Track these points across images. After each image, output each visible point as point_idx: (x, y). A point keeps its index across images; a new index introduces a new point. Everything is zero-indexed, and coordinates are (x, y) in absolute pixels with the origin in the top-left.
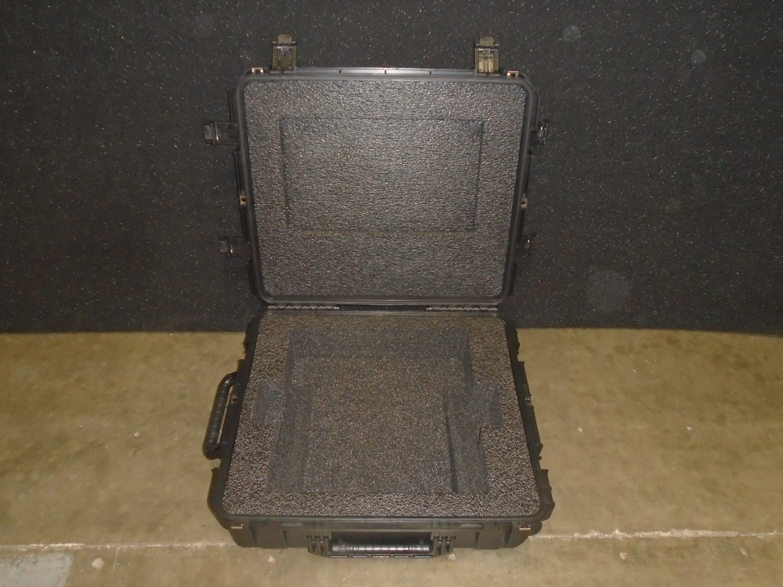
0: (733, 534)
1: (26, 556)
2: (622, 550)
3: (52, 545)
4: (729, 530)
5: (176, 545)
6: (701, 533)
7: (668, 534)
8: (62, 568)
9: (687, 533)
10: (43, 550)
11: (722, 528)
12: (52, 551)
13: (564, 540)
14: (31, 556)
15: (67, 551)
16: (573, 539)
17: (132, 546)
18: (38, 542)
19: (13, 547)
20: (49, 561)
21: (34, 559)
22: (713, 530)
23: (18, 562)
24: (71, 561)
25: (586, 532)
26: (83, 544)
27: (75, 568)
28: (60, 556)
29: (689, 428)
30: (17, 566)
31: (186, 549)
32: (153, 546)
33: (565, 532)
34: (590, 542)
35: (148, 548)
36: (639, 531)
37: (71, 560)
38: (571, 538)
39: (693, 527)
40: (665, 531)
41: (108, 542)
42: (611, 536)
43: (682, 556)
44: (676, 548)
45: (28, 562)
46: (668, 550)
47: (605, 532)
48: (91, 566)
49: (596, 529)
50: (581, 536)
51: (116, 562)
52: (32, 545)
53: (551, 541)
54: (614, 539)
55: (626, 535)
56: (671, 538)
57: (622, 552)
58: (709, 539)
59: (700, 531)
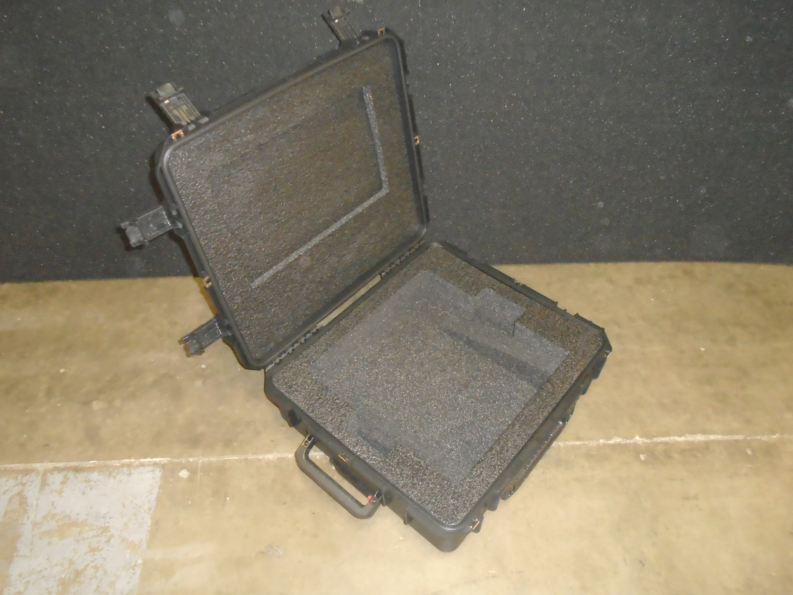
0: (740, 437)
1: (121, 469)
2: (642, 452)
3: (142, 460)
4: (737, 433)
5: (250, 457)
6: (712, 437)
7: (682, 439)
8: (153, 478)
9: (699, 438)
10: (134, 464)
11: (731, 432)
12: (143, 465)
13: (591, 445)
14: (125, 470)
15: (155, 464)
16: (598, 445)
17: (211, 459)
18: (129, 457)
19: (109, 462)
20: (141, 473)
21: (128, 472)
22: (723, 434)
23: (114, 474)
24: (161, 473)
25: (610, 439)
26: (169, 459)
27: (164, 478)
28: (151, 468)
29: (703, 349)
30: (114, 478)
31: (260, 460)
32: (230, 458)
33: (591, 439)
34: (614, 447)
35: (226, 460)
36: (657, 436)
37: (160, 471)
38: (597, 443)
39: (704, 432)
40: (680, 436)
41: (191, 456)
42: (632, 441)
43: (695, 456)
44: (689, 450)
45: (124, 474)
46: (683, 452)
47: (627, 438)
48: (179, 476)
49: (619, 436)
50: (606, 442)
51: (200, 472)
52: (124, 460)
53: (579, 447)
54: (635, 443)
55: (646, 440)
56: (685, 442)
57: (642, 454)
58: (719, 442)
59: (711, 435)
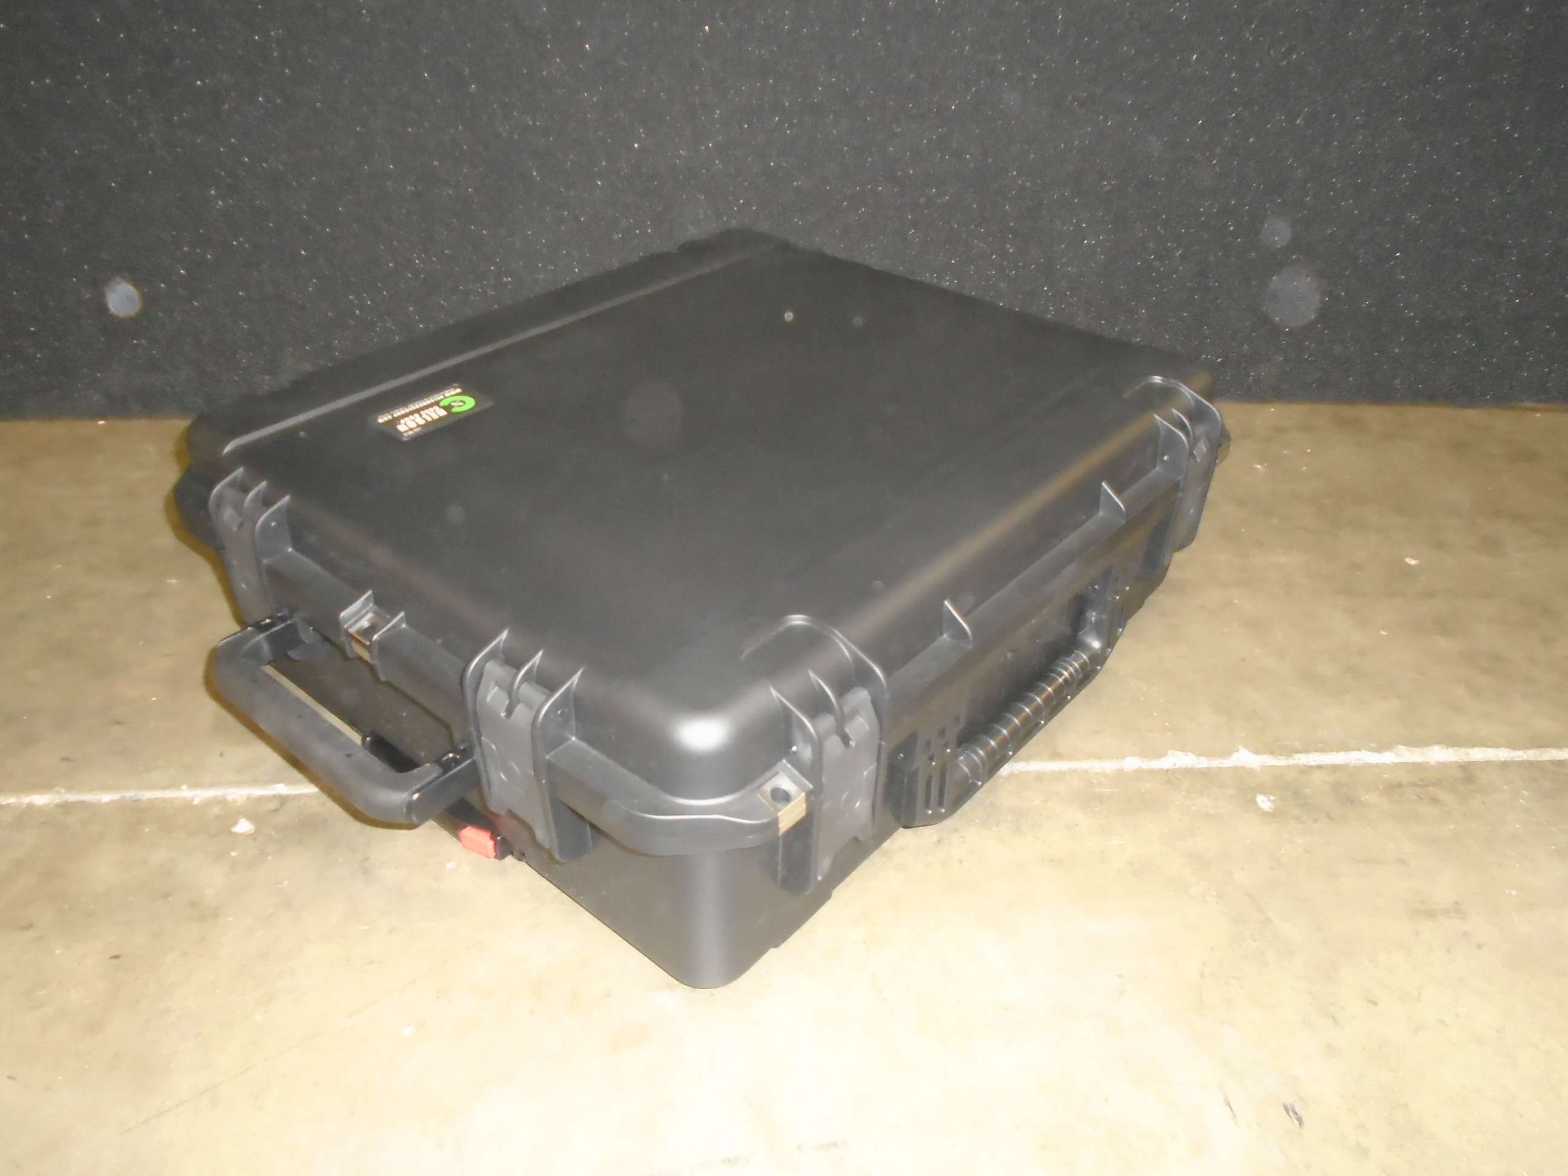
2: (1262, 789)
6: (1477, 754)
7: (1387, 758)
9: (1438, 755)
13: (1097, 770)
16: (1120, 770)
22: (1512, 745)
25: (1162, 755)
33: (1100, 757)
34: (1171, 778)
36: (1306, 750)
38: (1116, 767)
39: (1453, 741)
40: (1379, 749)
42: (1228, 764)
43: (1434, 800)
44: (1415, 785)
46: (1394, 788)
47: (1210, 754)
49: (1184, 748)
50: (1145, 765)
54: (1235, 769)
55: (1269, 760)
56: (1396, 766)
57: (1263, 793)
58: (1505, 765)
59: (1476, 749)
